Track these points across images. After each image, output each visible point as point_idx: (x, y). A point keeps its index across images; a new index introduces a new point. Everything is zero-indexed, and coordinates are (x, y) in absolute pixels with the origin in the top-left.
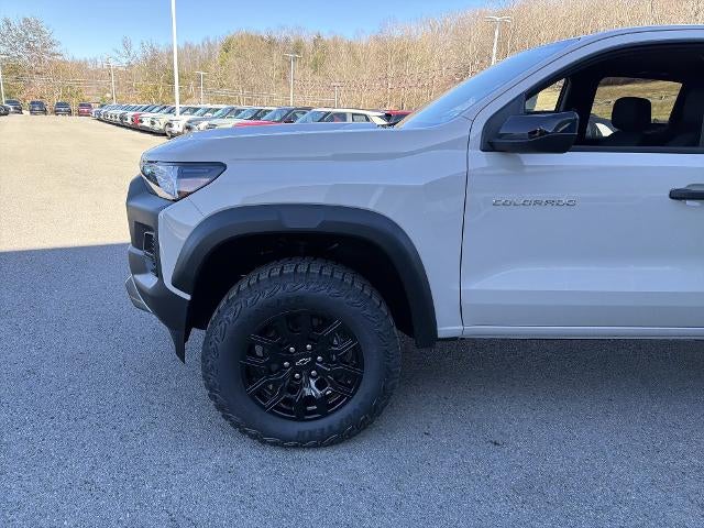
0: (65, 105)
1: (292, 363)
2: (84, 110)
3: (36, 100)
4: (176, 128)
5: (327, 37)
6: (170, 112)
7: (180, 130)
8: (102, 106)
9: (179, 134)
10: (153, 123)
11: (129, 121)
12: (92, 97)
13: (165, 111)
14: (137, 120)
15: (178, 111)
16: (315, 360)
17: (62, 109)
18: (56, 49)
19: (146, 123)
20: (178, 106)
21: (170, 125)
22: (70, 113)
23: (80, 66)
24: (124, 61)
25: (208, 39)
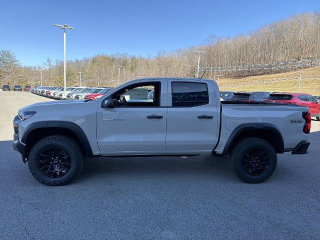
0: (19, 86)
1: (53, 162)
2: (27, 88)
3: (6, 84)
4: (63, 97)
5: (137, 57)
6: (62, 90)
7: (65, 97)
8: (36, 87)
9: (64, 99)
10: (54, 95)
11: (45, 94)
12: (32, 83)
13: (60, 89)
14: (48, 93)
15: (65, 89)
16: (59, 161)
17: (18, 88)
18: (17, 63)
19: (52, 95)
20: (65, 87)
21: (61, 95)
22: (21, 90)
23: (28, 69)
24: (48, 68)
25: (85, 58)
